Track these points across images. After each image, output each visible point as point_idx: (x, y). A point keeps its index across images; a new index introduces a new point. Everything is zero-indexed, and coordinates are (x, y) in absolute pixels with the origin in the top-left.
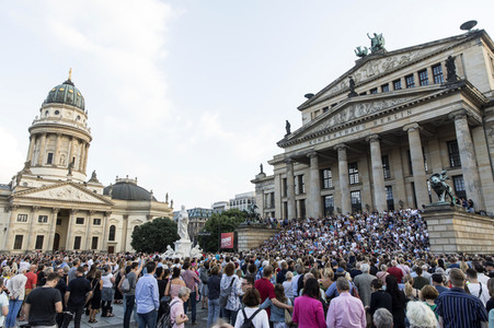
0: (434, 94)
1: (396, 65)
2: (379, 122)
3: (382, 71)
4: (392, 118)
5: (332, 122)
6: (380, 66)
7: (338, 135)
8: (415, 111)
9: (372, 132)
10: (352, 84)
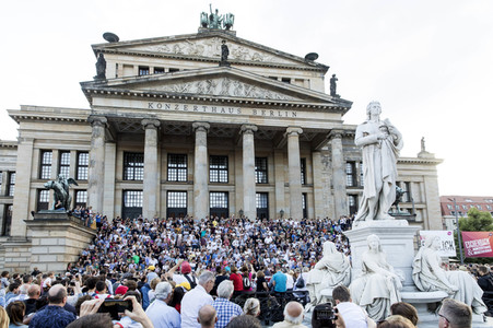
1: (248, 59)
2: (259, 112)
4: (276, 113)
7: (200, 108)
8: (301, 114)
9: (250, 121)
10: (225, 52)
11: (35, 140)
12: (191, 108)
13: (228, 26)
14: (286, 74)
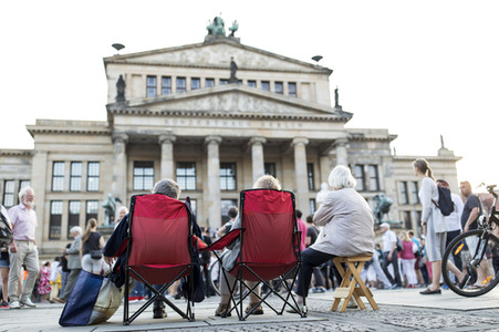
0: (324, 116)
1: (254, 63)
2: (267, 124)
4: (283, 125)
8: (306, 126)
9: (259, 133)
10: (234, 67)
11: (49, 153)
13: (233, 30)
14: (292, 77)
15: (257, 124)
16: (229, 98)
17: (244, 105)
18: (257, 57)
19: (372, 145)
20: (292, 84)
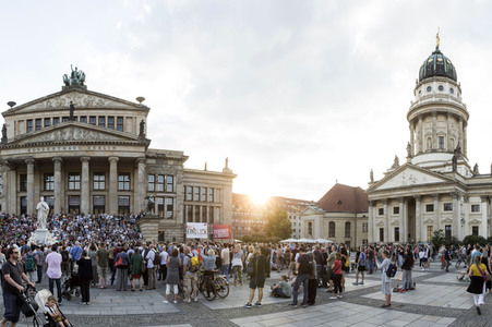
1: (94, 104)
2: (92, 148)
3: (83, 105)
4: (102, 148)
5: (52, 137)
6: (82, 100)
7: (57, 149)
8: (118, 148)
9: (86, 154)
10: (72, 108)
12: (51, 149)
13: (82, 81)
14: (120, 113)
15: (85, 148)
16: (67, 131)
17: (77, 135)
18: (97, 99)
19: (171, 163)
20: (120, 118)
